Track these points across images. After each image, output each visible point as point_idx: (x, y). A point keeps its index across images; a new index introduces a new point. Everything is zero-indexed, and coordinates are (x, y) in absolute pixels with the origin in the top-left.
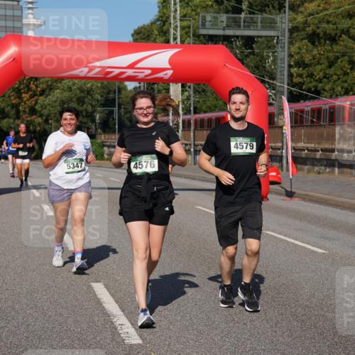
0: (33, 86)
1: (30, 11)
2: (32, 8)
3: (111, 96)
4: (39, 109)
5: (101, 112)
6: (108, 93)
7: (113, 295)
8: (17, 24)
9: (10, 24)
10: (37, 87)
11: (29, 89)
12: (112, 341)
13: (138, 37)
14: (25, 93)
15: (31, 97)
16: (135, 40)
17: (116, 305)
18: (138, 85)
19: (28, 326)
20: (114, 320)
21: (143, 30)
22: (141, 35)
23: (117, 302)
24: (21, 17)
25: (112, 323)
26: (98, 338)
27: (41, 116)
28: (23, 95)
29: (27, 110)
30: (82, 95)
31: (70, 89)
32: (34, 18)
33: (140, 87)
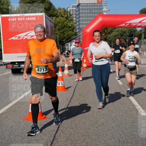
0: (106, 31)
1: (105, 7)
2: (105, 6)
3: (132, 33)
4: (108, 39)
5: (128, 39)
6: (131, 32)
7: (135, 99)
8: (101, 11)
9: (98, 11)
10: (107, 31)
11: (104, 32)
12: (136, 114)
13: (142, 12)
14: (103, 33)
15: (105, 35)
16: (140, 14)
17: (137, 103)
18: (141, 29)
19: (108, 108)
20: (136, 107)
21: (143, 10)
22: (143, 12)
23: (137, 101)
24: (102, 9)
25: (136, 108)
26: (131, 113)
27: (108, 41)
28: (103, 34)
29: (104, 39)
30: (122, 33)
31: (118, 31)
32: (106, 9)
33: (142, 30)
